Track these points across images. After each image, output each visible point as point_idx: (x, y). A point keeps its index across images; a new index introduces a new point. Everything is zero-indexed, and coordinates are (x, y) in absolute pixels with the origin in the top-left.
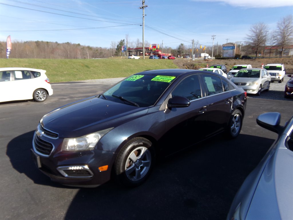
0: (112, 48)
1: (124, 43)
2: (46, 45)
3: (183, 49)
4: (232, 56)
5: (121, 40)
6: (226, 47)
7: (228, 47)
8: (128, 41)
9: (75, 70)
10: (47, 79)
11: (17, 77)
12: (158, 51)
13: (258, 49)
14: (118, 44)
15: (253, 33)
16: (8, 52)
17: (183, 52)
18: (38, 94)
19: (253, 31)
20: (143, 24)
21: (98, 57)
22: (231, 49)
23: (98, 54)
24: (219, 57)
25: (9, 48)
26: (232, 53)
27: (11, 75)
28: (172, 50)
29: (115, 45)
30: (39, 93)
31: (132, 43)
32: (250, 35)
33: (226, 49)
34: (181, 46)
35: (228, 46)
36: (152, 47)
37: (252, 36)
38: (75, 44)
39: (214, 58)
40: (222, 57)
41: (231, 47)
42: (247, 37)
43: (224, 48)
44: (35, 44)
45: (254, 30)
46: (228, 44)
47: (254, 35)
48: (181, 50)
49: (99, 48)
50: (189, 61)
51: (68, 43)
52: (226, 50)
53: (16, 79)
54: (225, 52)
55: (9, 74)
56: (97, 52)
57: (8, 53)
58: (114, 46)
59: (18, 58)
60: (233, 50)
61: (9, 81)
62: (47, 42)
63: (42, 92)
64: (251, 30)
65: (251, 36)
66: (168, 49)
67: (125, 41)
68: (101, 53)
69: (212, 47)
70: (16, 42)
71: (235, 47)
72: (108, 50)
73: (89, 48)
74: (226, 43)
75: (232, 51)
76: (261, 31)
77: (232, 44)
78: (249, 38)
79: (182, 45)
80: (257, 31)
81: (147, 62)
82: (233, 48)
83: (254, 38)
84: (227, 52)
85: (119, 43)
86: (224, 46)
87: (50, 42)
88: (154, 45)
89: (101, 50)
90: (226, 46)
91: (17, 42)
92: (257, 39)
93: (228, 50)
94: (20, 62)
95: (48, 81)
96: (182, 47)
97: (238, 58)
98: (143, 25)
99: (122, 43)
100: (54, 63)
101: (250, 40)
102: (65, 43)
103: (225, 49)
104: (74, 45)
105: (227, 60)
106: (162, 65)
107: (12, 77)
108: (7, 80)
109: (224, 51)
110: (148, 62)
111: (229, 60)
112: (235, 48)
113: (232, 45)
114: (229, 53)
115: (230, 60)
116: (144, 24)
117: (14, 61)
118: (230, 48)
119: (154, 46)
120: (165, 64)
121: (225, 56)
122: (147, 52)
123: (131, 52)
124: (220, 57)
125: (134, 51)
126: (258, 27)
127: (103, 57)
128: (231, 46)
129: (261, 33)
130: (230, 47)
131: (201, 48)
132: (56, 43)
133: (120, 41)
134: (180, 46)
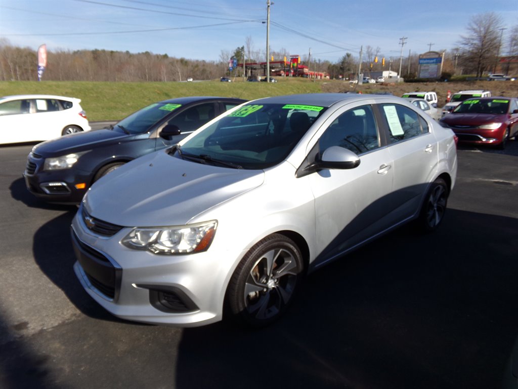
0: (222, 61)
1: (243, 52)
2: (108, 57)
3: (349, 64)
4: (435, 76)
5: (238, 48)
6: (425, 59)
7: (428, 59)
8: (251, 50)
9: (146, 101)
10: (82, 112)
11: (39, 108)
12: (303, 68)
13: (481, 61)
14: (233, 55)
15: (473, 32)
16: (39, 70)
17: (349, 70)
18: (68, 132)
19: (474, 29)
20: (267, 19)
21: (198, 77)
22: (433, 63)
23: (198, 73)
24: (411, 79)
25: (42, 64)
26: (436, 71)
27: (31, 105)
28: (330, 65)
29: (228, 56)
30: (70, 131)
31: (258, 53)
32: (467, 35)
33: (425, 63)
34: (347, 58)
35: (429, 57)
36: (291, 61)
37: (471, 37)
38: (160, 55)
39: (402, 79)
40: (416, 78)
41: (435, 60)
42: (461, 40)
43: (421, 61)
44: (92, 55)
45: (475, 27)
46: (429, 54)
47: (475, 35)
48: (346, 65)
49: (200, 62)
50: (352, 87)
51: (147, 54)
52: (425, 65)
53: (38, 111)
54: (422, 68)
55: (29, 103)
56: (196, 69)
57: (40, 72)
58: (226, 57)
59: (63, 80)
60: (439, 64)
61: (29, 114)
62: (112, 52)
63: (75, 130)
64: (469, 27)
65: (469, 39)
66: (323, 64)
67: (246, 49)
68: (204, 71)
69: (400, 59)
70: (60, 52)
71: (441, 58)
72: (217, 65)
73: (183, 62)
74: (428, 51)
75: (436, 66)
76: (488, 28)
77: (436, 53)
78: (464, 42)
79: (348, 55)
80: (480, 28)
81: (273, 87)
82: (439, 60)
83: (475, 42)
84: (426, 68)
85: (234, 53)
86: (421, 57)
87: (117, 52)
88: (294, 57)
89: (204, 65)
90: (424, 57)
91: (62, 52)
92: (480, 44)
93: (429, 65)
94: (58, 86)
95: (83, 115)
96: (347, 60)
97: (446, 80)
98: (267, 22)
99: (239, 53)
100: (112, 89)
101: (466, 46)
102: (143, 53)
103: (423, 63)
104: (157, 56)
105: (421, 83)
106: (299, 92)
107: (33, 108)
108: (25, 112)
109: (420, 67)
110: (275, 88)
111: (425, 83)
112: (441, 60)
113: (437, 56)
114: (431, 69)
115: (428, 83)
116: (269, 20)
117: (50, 86)
118: (432, 61)
119: (295, 60)
120: (306, 92)
121: (422, 75)
122: (282, 70)
123: (255, 69)
124: (414, 77)
125: (260, 68)
126: (484, 22)
127: (208, 78)
128: (435, 58)
129: (487, 32)
130: (433, 59)
131: (376, 61)
132: (127, 52)
133: (237, 50)
134: (345, 58)
